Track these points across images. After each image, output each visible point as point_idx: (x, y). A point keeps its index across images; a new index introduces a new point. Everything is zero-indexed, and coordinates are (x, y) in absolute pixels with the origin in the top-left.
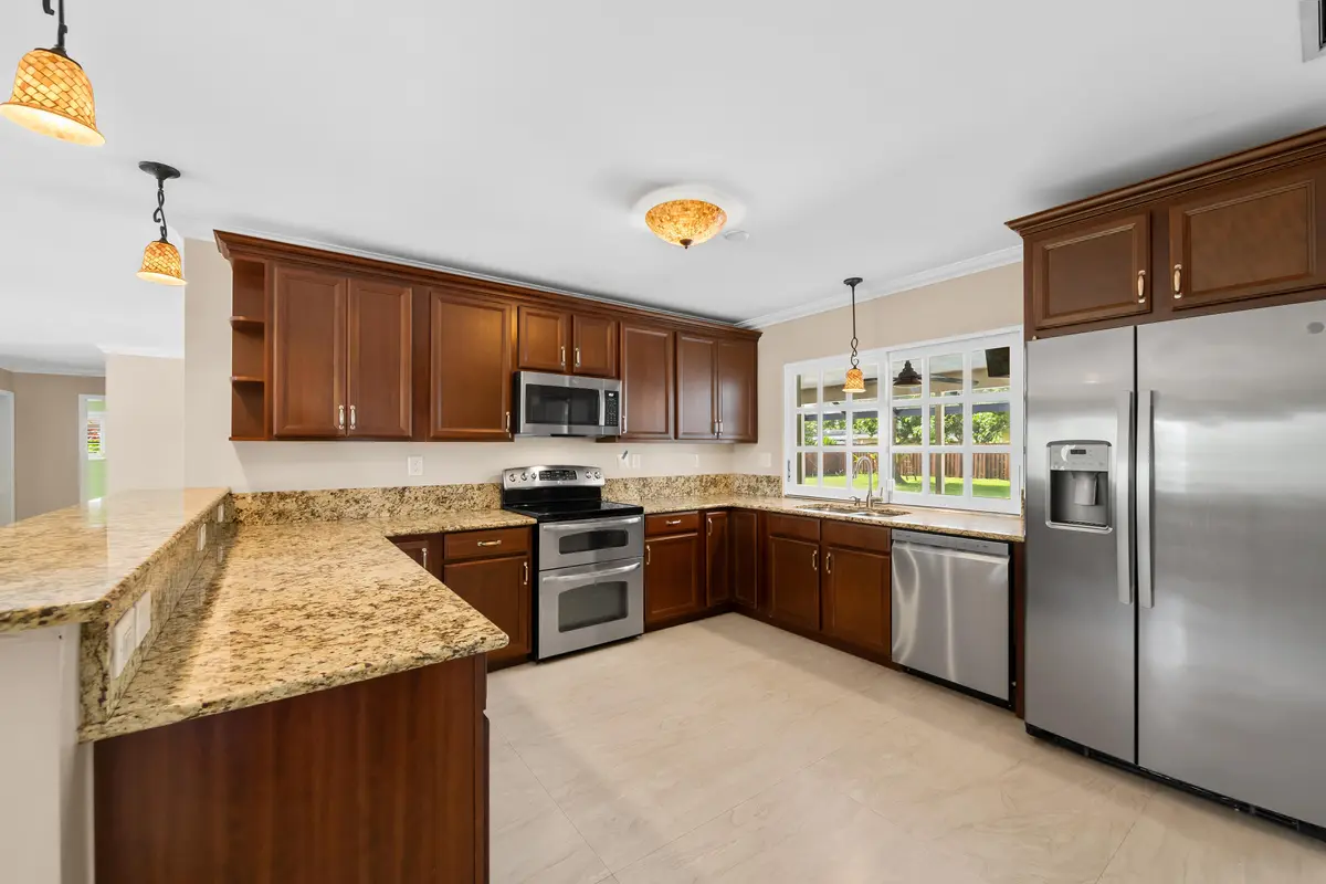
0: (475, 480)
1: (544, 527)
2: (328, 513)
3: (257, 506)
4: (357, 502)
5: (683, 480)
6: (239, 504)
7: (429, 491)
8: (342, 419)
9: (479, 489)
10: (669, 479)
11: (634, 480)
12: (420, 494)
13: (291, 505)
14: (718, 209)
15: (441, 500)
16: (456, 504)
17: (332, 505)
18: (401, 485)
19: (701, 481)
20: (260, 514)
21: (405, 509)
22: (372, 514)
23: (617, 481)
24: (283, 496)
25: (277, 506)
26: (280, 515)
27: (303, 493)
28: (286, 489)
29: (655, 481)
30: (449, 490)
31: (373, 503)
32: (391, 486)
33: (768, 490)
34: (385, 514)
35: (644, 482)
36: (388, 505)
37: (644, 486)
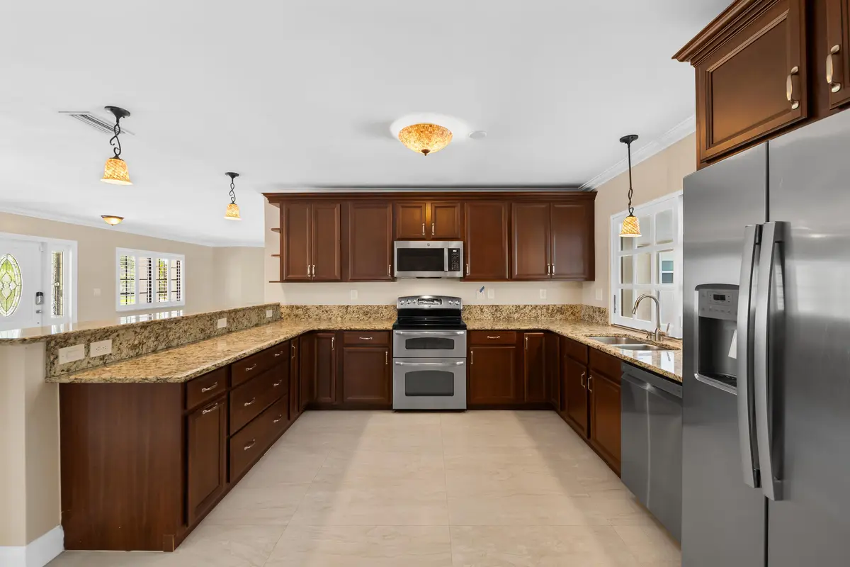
0: (383, 303)
1: (396, 332)
2: (315, 316)
3: (288, 311)
4: (327, 312)
5: (530, 308)
6: (282, 310)
7: (360, 308)
8: (309, 272)
9: (386, 308)
10: (518, 307)
11: (488, 306)
12: (355, 309)
13: (300, 312)
14: (431, 126)
15: (366, 313)
16: (373, 316)
17: (317, 313)
18: (346, 304)
19: (548, 309)
20: (289, 315)
21: (348, 317)
22: (333, 318)
23: (475, 307)
24: (298, 308)
25: (296, 312)
26: (296, 316)
27: (305, 306)
28: (299, 305)
29: (505, 308)
30: (370, 308)
31: (334, 312)
32: (342, 304)
33: (599, 319)
34: (339, 319)
35: (497, 308)
36: (341, 314)
37: (496, 310)
